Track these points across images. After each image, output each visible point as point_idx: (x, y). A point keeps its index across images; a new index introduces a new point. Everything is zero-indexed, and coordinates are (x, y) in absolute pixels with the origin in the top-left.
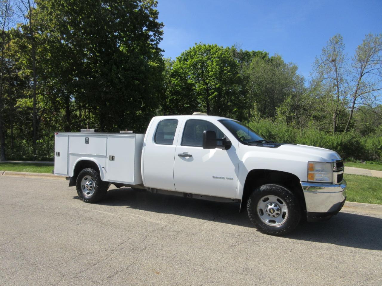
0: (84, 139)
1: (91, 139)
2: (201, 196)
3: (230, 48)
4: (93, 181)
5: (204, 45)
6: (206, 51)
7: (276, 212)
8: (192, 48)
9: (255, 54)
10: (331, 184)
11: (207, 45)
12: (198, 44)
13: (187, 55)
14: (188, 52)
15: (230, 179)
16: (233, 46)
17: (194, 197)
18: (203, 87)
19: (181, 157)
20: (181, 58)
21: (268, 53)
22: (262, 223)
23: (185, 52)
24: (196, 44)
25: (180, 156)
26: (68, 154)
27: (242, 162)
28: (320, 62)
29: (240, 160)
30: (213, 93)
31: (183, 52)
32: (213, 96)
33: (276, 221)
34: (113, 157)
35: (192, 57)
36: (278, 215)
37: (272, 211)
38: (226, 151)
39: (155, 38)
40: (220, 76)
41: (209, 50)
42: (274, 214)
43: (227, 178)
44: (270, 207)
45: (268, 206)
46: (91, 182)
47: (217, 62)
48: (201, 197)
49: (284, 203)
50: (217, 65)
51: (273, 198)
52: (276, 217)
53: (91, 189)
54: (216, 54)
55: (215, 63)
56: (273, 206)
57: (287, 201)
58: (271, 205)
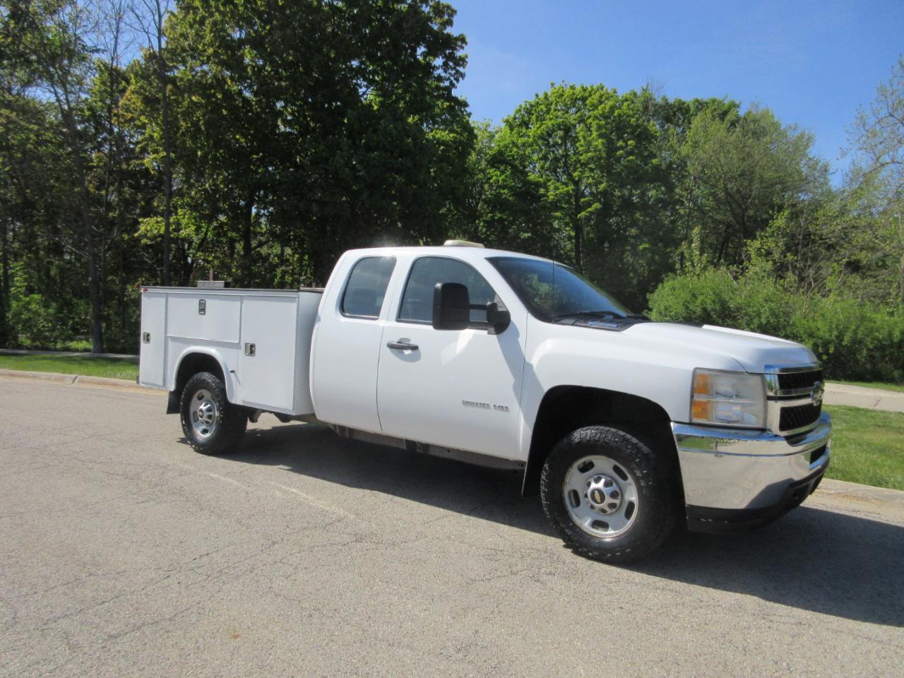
0: (195, 303)
1: (211, 304)
2: (449, 451)
3: (639, 93)
4: (214, 403)
5: (572, 88)
6: (574, 101)
7: (608, 500)
8: (541, 96)
9: (701, 105)
10: (762, 432)
11: (578, 88)
12: (557, 86)
13: (529, 112)
14: (532, 106)
15: (501, 408)
16: (645, 88)
17: (432, 452)
18: (566, 189)
19: (393, 350)
20: (515, 118)
21: (737, 103)
22: (575, 528)
23: (523, 105)
24: (552, 84)
25: (391, 346)
26: (166, 338)
27: (531, 366)
28: (872, 120)
29: (527, 360)
30: (589, 205)
31: (521, 106)
32: (590, 212)
33: (610, 524)
34: (252, 346)
35: (540, 119)
36: (614, 510)
37: (597, 495)
38: (495, 336)
39: (445, 71)
40: (606, 164)
41: (584, 99)
42: (604, 505)
43: (495, 406)
44: (593, 485)
45: (589, 484)
46: (209, 405)
47: (599, 127)
48: (447, 453)
49: (630, 479)
50: (600, 136)
51: (603, 463)
52: (611, 514)
53: (210, 421)
54: (600, 108)
55: (597, 131)
56: (601, 485)
57: (635, 473)
58: (597, 481)
